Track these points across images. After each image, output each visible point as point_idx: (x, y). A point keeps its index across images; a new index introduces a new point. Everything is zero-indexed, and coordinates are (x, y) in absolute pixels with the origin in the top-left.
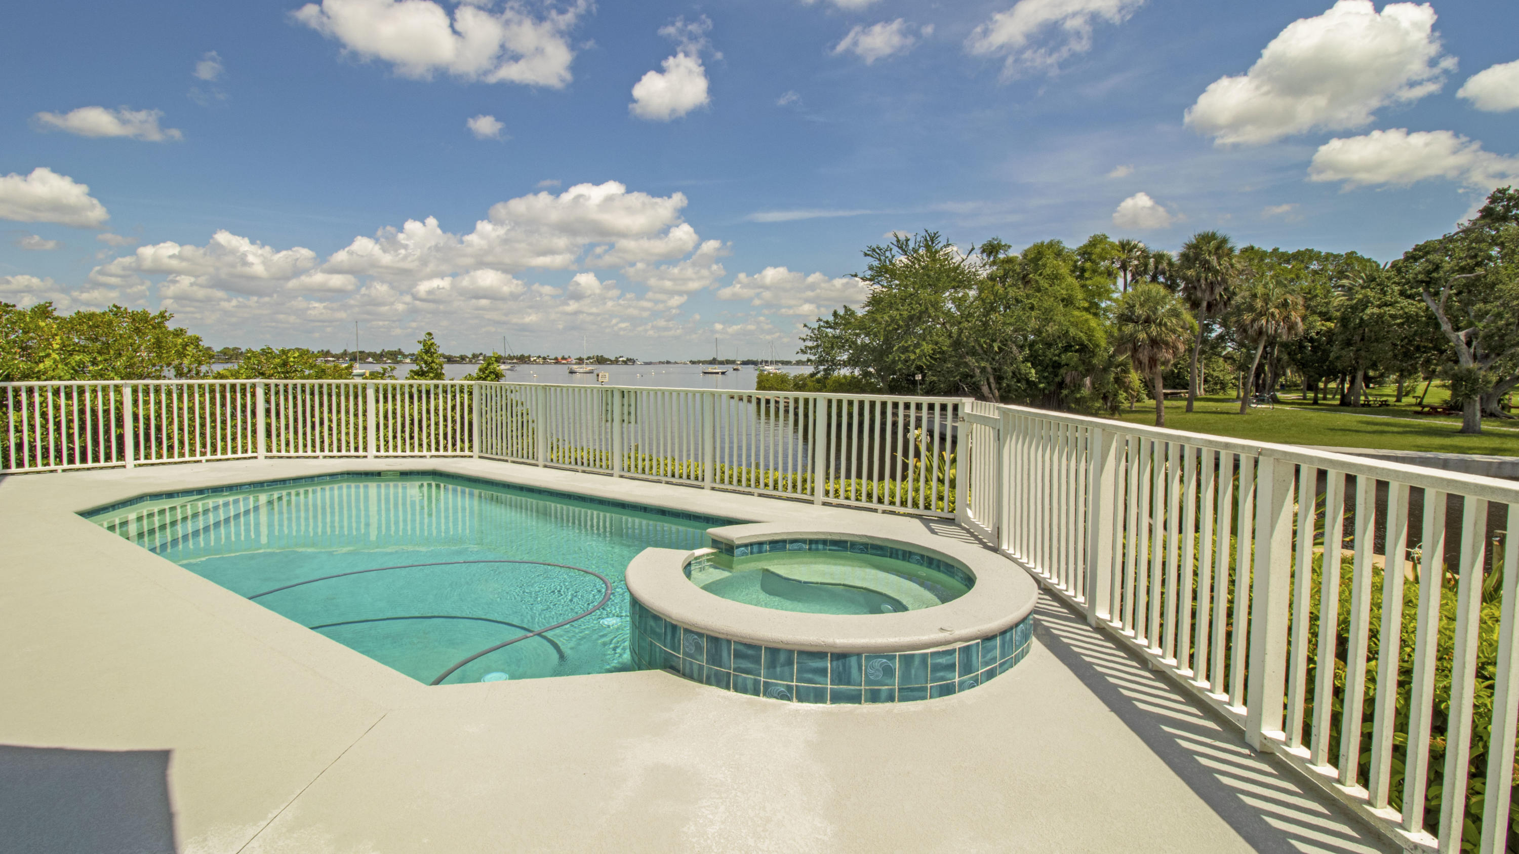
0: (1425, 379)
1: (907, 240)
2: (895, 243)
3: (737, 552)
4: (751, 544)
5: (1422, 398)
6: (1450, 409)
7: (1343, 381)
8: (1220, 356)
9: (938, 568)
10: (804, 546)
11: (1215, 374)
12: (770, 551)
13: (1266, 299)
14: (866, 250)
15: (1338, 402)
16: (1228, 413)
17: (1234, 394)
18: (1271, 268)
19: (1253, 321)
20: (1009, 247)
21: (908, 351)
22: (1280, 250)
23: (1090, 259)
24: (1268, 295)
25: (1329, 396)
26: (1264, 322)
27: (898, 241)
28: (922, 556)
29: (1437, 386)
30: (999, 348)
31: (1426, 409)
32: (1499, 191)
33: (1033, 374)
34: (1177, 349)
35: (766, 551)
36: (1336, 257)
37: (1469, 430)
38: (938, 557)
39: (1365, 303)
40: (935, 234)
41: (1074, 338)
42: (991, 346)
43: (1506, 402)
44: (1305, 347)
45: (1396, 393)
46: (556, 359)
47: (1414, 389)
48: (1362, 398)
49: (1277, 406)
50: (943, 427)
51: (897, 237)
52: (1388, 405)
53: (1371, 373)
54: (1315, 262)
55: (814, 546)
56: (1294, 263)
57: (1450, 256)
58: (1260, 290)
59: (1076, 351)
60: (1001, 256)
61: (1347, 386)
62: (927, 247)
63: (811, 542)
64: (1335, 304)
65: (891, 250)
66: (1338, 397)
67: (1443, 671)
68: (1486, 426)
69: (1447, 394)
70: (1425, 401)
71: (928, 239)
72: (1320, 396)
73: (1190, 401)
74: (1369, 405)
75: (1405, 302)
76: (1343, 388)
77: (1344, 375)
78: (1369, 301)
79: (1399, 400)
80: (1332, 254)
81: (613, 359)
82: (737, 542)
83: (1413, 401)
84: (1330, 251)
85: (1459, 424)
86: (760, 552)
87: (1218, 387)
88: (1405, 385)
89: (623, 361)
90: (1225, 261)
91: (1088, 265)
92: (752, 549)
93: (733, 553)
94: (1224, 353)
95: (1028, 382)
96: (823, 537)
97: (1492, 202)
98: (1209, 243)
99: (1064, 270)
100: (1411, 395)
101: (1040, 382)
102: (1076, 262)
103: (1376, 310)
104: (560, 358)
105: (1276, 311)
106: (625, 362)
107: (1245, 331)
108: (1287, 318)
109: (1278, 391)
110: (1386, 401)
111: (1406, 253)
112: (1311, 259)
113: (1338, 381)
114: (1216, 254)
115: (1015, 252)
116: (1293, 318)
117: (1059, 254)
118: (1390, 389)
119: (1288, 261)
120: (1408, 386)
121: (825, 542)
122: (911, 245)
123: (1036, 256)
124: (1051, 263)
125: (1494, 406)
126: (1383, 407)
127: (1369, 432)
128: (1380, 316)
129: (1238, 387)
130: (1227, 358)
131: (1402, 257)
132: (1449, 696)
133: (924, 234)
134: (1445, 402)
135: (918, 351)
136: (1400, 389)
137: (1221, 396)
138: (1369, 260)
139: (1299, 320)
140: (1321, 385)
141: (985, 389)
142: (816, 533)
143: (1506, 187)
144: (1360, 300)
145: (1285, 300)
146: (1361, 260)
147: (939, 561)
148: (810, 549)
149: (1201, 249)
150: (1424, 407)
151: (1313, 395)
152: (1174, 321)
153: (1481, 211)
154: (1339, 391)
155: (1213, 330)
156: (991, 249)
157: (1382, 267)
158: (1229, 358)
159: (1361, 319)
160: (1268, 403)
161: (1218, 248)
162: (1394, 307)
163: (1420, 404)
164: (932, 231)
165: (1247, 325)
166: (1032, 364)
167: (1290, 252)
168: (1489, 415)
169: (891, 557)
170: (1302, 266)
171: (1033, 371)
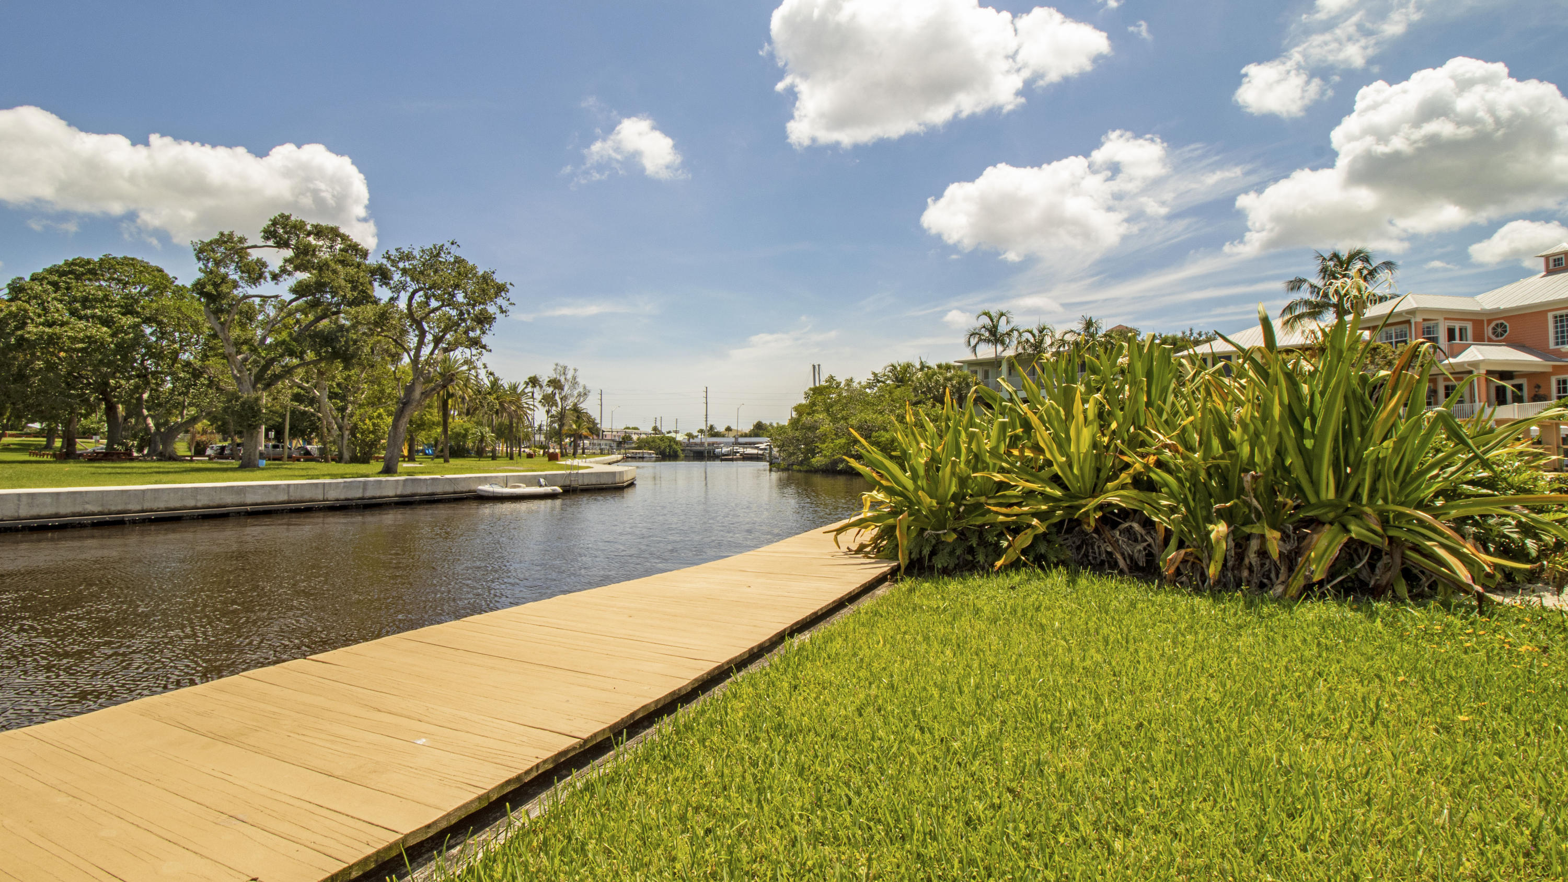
128: (52, 337)
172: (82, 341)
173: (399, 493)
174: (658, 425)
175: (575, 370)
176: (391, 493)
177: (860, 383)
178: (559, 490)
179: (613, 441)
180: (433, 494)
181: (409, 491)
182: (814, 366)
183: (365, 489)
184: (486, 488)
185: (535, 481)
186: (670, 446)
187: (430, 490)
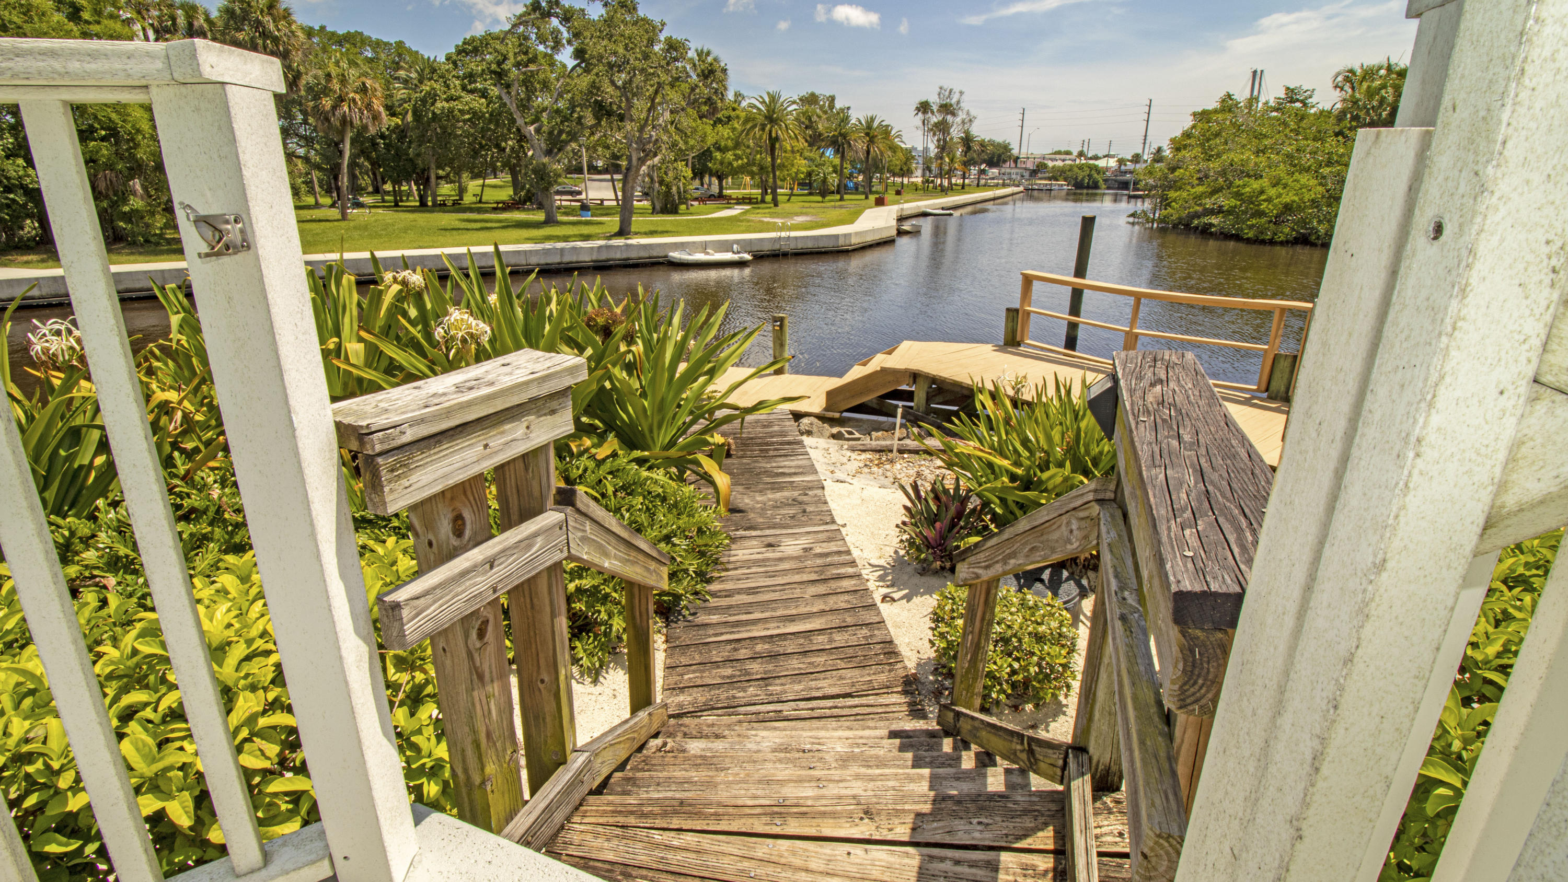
5: (482, 195)
6: (519, 203)
7: (419, 182)
13: (343, 81)
16: (328, 220)
19: (334, 108)
24: (343, 75)
26: (346, 108)
31: (492, 205)
36: (386, 44)
37: (549, 221)
39: (433, 97)
44: (378, 144)
48: (438, 198)
52: (455, 203)
53: (440, 173)
54: (368, 47)
56: (348, 45)
58: (334, 71)
64: (399, 97)
75: (468, 98)
78: (436, 95)
79: (461, 198)
80: (382, 42)
84: (378, 37)
103: (446, 105)
105: (357, 97)
107: (327, 120)
108: (369, 106)
110: (457, 200)
112: (362, 43)
116: (375, 107)
128: (451, 111)
131: (454, 50)
134: (508, 197)
138: (417, 52)
139: (382, 109)
144: (429, 93)
145: (364, 84)
146: (409, 51)
150: (488, 203)
157: (433, 59)
159: (434, 113)
162: (459, 102)
163: (480, 202)
165: (328, 112)
167: (337, 33)
170: (358, 49)
172: (468, 113)
173: (594, 258)
174: (1085, 150)
175: (961, 93)
176: (587, 259)
177: (1266, 103)
178: (748, 257)
179: (1026, 169)
180: (628, 259)
181: (603, 256)
182: (1255, 72)
183: (562, 255)
184: (676, 255)
185: (725, 246)
186: (1090, 176)
187: (624, 256)
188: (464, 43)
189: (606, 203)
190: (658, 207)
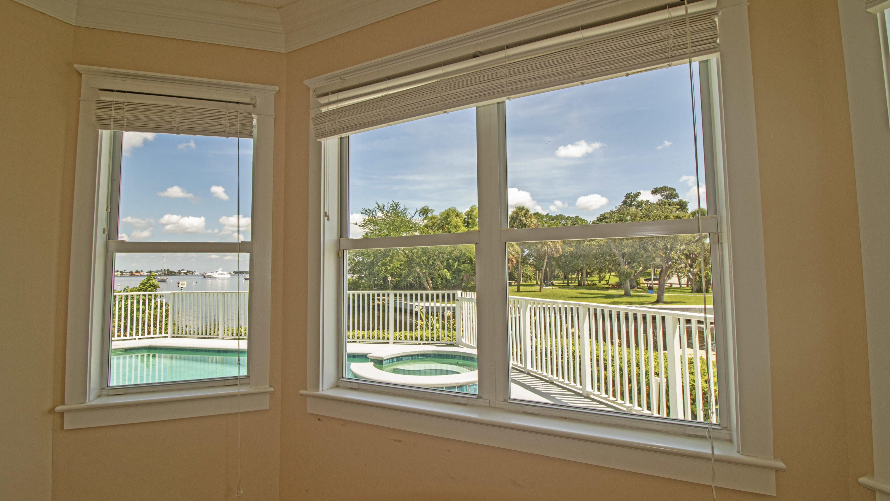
0: (608, 272)
1: (384, 206)
2: (377, 207)
3: (384, 362)
4: (389, 359)
5: (608, 281)
6: (618, 286)
7: (578, 275)
8: (528, 264)
9: (467, 360)
10: (409, 357)
11: (526, 272)
12: (396, 361)
14: (362, 210)
15: (577, 284)
16: (534, 292)
17: (535, 282)
18: (546, 223)
19: (541, 248)
20: (433, 210)
21: (386, 265)
22: (549, 215)
23: (471, 218)
25: (573, 282)
26: (546, 248)
27: (379, 206)
28: (460, 356)
29: (614, 276)
30: (433, 262)
31: (610, 286)
32: (628, 194)
33: (448, 275)
34: (513, 262)
35: (395, 361)
36: (571, 218)
37: (627, 295)
38: (467, 355)
40: (398, 203)
41: (467, 257)
42: (428, 262)
43: (638, 282)
44: (563, 259)
45: (598, 279)
46: (131, 272)
47: (605, 277)
48: (586, 282)
49: (554, 287)
50: (406, 305)
51: (377, 204)
52: (596, 285)
53: (588, 271)
54: (563, 220)
55: (413, 357)
56: (555, 221)
57: (613, 219)
59: (468, 263)
60: (430, 215)
61: (580, 276)
62: (394, 209)
63: (412, 356)
65: (376, 211)
66: (577, 282)
67: (629, 367)
68: (632, 293)
69: (617, 279)
70: (610, 282)
71: (394, 205)
72: (570, 282)
73: (519, 286)
74: (589, 285)
76: (578, 278)
77: (578, 272)
79: (600, 282)
80: (570, 217)
81: (177, 271)
82: (385, 358)
83: (605, 282)
84: (569, 216)
85: (622, 292)
86: (393, 362)
87: (528, 279)
88: (602, 275)
89: (184, 273)
90: (529, 220)
91: (470, 221)
92: (389, 361)
93: (383, 363)
94: (529, 262)
95: (447, 280)
96: (417, 353)
97: (626, 198)
98: (522, 211)
99: (460, 224)
100: (604, 280)
101: (452, 280)
102: (465, 219)
104: (134, 271)
105: (551, 244)
106: (186, 274)
107: (538, 252)
108: (555, 247)
109: (552, 280)
110: (595, 283)
111: (597, 217)
112: (561, 219)
113: (576, 274)
114: (525, 216)
115: (437, 213)
116: (558, 247)
117: (457, 215)
118: (595, 277)
119: (553, 220)
120: (602, 276)
121: (418, 355)
122: (386, 208)
123: (447, 216)
124: (454, 220)
125: (634, 284)
126: (594, 286)
127: (591, 298)
129: (536, 279)
130: (530, 265)
131: (596, 219)
132: (631, 373)
133: (392, 203)
134: (617, 283)
135: (392, 265)
136: (600, 277)
137: (529, 283)
138: (584, 220)
139: (560, 247)
140: (570, 277)
141: (426, 284)
142: (413, 352)
143: (630, 192)
146: (581, 219)
147: (468, 357)
148: (412, 359)
149: (519, 214)
150: (609, 285)
151: (567, 281)
152: (511, 249)
153: (622, 202)
154: (577, 279)
155: (525, 252)
156: (424, 212)
157: (589, 223)
158: (532, 265)
160: (550, 286)
161: (526, 214)
162: (595, 241)
163: (608, 284)
164: (396, 201)
166: (448, 270)
167: (554, 216)
168: (632, 287)
169: (446, 358)
170: (559, 222)
171: (448, 274)
188: (601, 216)
189: (673, 286)
190: (695, 289)
